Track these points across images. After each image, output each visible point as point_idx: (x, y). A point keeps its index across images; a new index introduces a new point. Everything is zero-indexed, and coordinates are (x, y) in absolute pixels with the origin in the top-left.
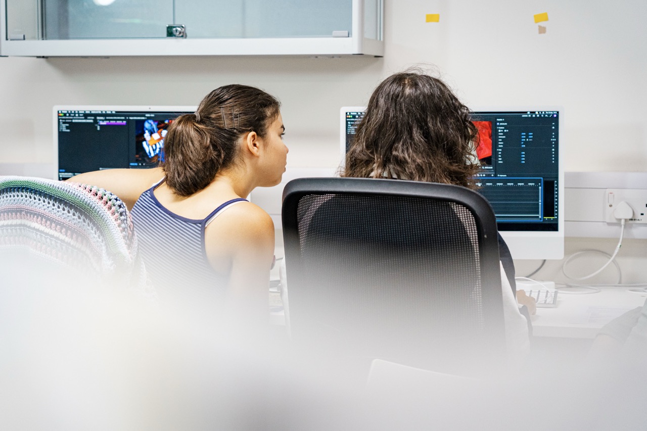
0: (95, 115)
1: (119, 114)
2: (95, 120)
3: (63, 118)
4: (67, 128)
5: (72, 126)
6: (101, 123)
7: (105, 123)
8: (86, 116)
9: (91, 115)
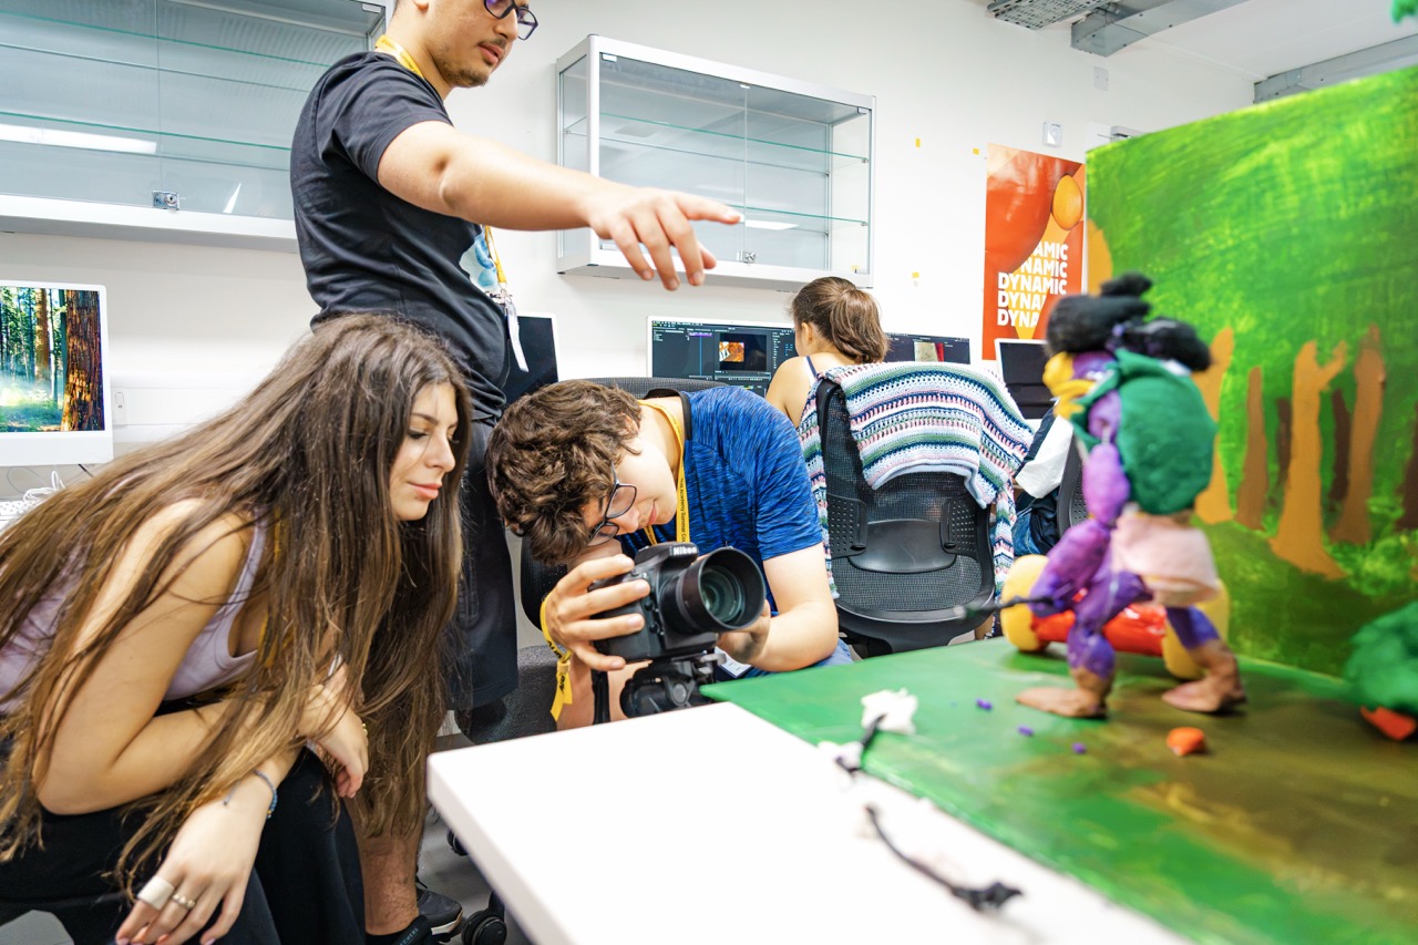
0: (686, 327)
1: (706, 326)
2: (685, 331)
3: (658, 328)
4: (660, 337)
5: (664, 335)
6: (691, 334)
7: (694, 334)
8: (678, 326)
9: (681, 326)
